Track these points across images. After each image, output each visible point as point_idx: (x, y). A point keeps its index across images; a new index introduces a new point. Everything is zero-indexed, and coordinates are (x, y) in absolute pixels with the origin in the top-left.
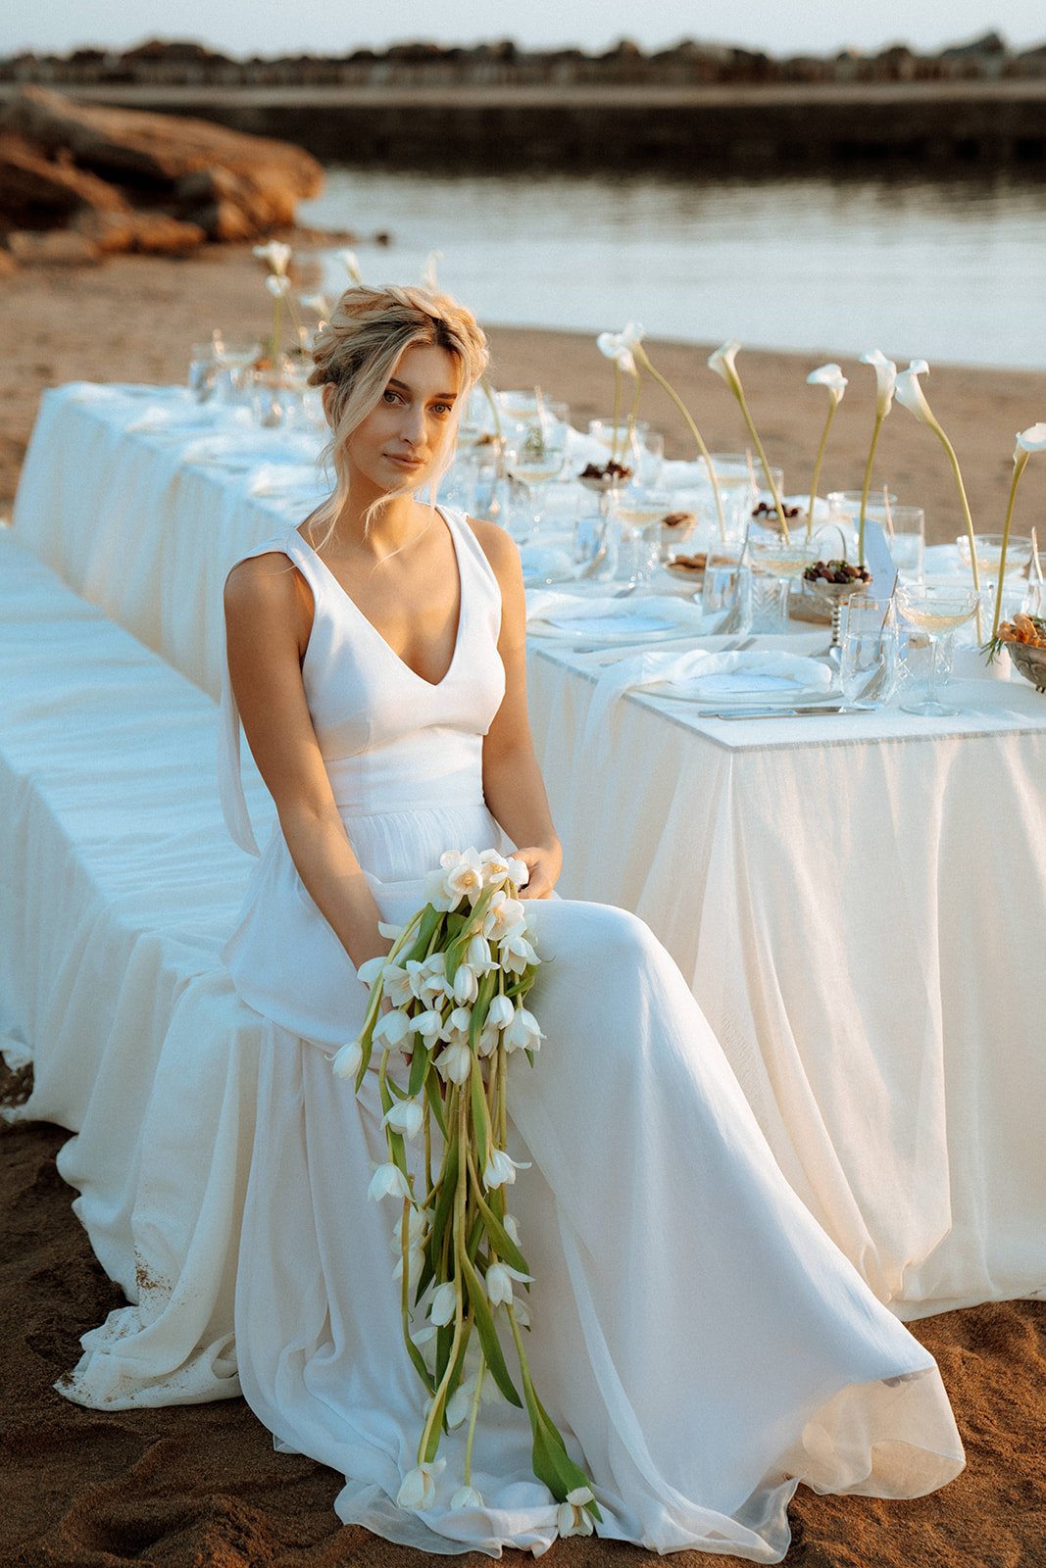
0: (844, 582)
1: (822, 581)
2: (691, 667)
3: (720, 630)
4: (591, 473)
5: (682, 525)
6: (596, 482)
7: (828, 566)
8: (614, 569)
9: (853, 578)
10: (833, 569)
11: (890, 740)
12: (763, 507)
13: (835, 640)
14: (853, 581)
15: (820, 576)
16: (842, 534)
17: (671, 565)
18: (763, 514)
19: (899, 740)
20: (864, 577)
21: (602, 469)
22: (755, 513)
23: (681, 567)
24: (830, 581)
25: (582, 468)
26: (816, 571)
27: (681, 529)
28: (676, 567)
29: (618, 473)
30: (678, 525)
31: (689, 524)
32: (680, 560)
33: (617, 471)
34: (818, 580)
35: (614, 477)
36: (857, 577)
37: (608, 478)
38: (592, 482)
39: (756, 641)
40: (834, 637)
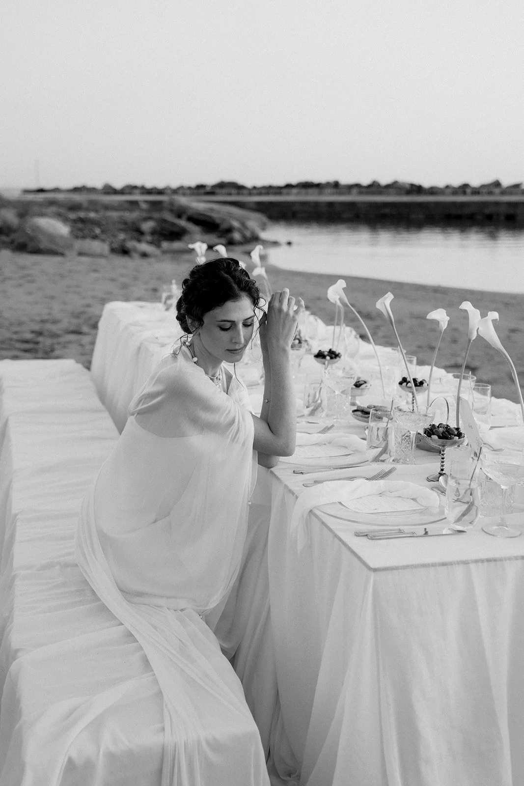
0: (447, 438)
1: (435, 437)
2: (355, 491)
3: (376, 459)
4: (320, 355)
5: (363, 386)
6: (323, 360)
7: (438, 427)
8: (326, 411)
9: (453, 436)
10: (441, 430)
11: (476, 561)
12: (405, 380)
13: (442, 470)
14: (453, 438)
15: (434, 434)
16: (447, 403)
17: (355, 411)
18: (405, 384)
19: (482, 561)
20: (460, 435)
21: (326, 353)
22: (401, 383)
23: (359, 413)
24: (440, 437)
25: (316, 352)
26: (431, 430)
27: (362, 389)
28: (356, 413)
29: (333, 356)
30: (361, 387)
31: (366, 386)
32: (359, 409)
33: (333, 355)
34: (432, 436)
35: (331, 358)
36: (455, 435)
37: (328, 358)
38: (320, 359)
39: (396, 469)
40: (442, 468)
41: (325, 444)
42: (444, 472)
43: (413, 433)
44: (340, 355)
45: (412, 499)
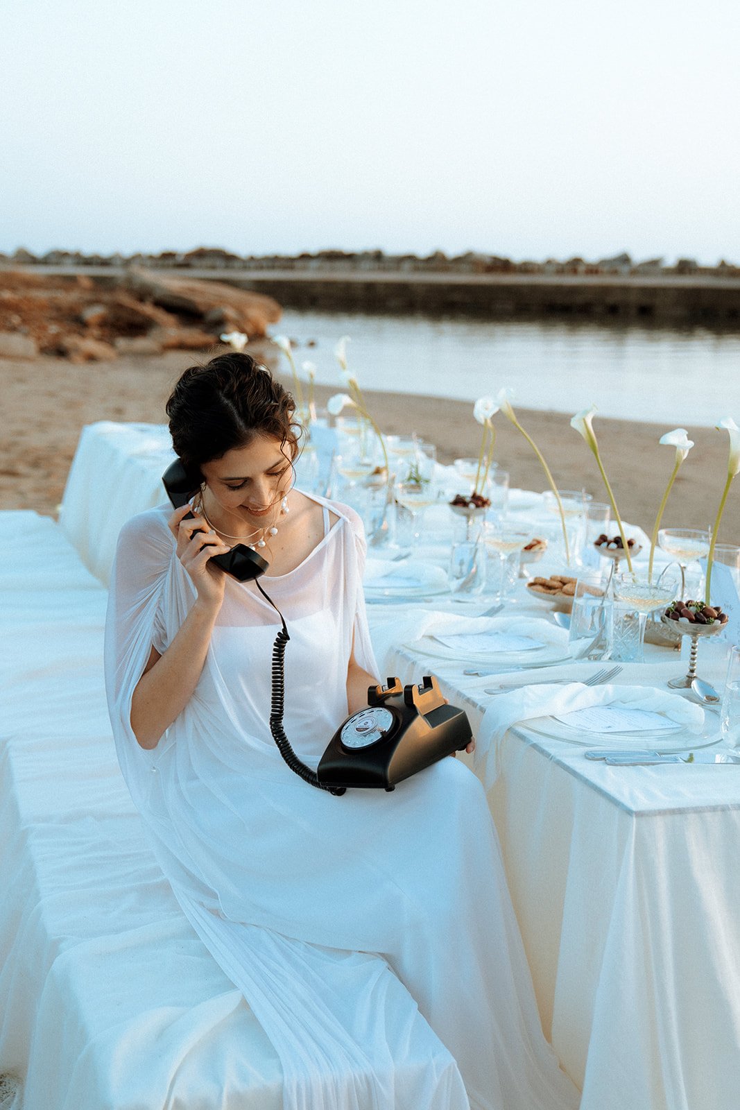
0: (704, 623)
1: (684, 620)
2: (571, 700)
3: (585, 654)
4: (459, 502)
5: (537, 550)
6: (464, 510)
7: (687, 605)
8: (484, 584)
9: (712, 619)
10: (693, 610)
12: (603, 539)
13: (692, 671)
14: (713, 622)
15: (682, 616)
17: (531, 585)
18: (605, 544)
20: (722, 617)
21: (468, 500)
22: (598, 544)
23: (540, 588)
24: (691, 621)
25: (452, 499)
26: (676, 610)
27: (535, 552)
28: (534, 587)
29: (480, 503)
30: (532, 550)
31: (541, 548)
32: (537, 581)
33: (480, 501)
34: (680, 619)
35: (477, 506)
36: (716, 618)
37: (472, 506)
38: (460, 508)
39: (621, 669)
40: (691, 668)
41: (497, 633)
42: (695, 674)
43: (642, 615)
44: (489, 502)
45: (657, 713)
